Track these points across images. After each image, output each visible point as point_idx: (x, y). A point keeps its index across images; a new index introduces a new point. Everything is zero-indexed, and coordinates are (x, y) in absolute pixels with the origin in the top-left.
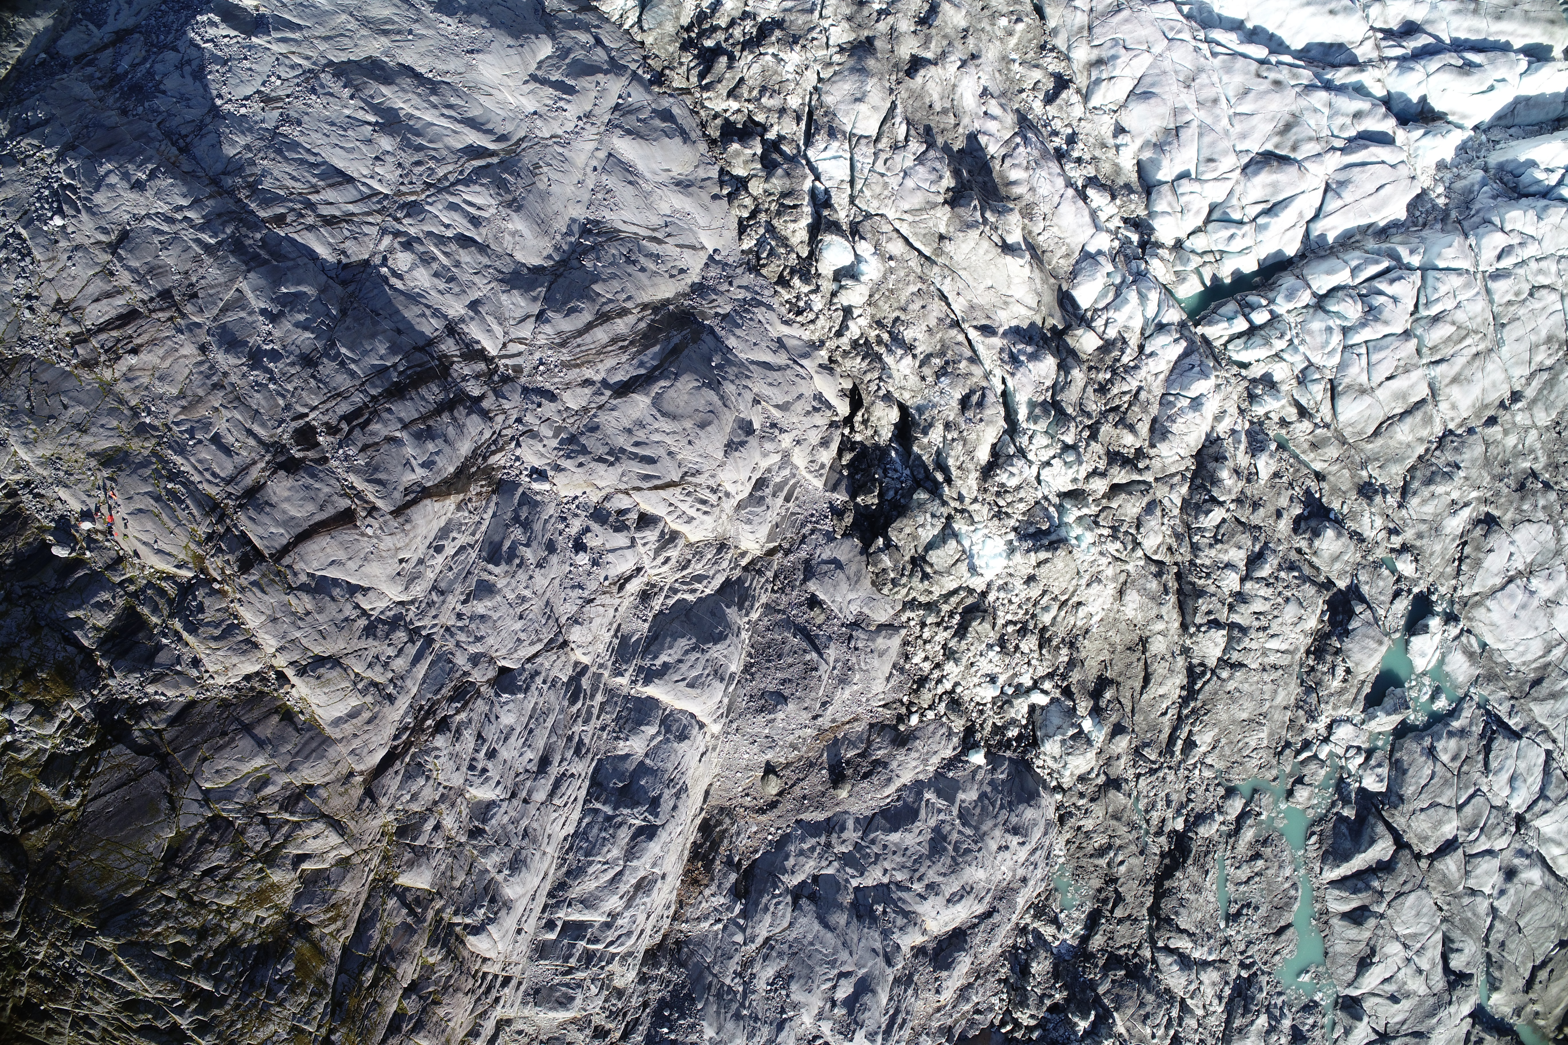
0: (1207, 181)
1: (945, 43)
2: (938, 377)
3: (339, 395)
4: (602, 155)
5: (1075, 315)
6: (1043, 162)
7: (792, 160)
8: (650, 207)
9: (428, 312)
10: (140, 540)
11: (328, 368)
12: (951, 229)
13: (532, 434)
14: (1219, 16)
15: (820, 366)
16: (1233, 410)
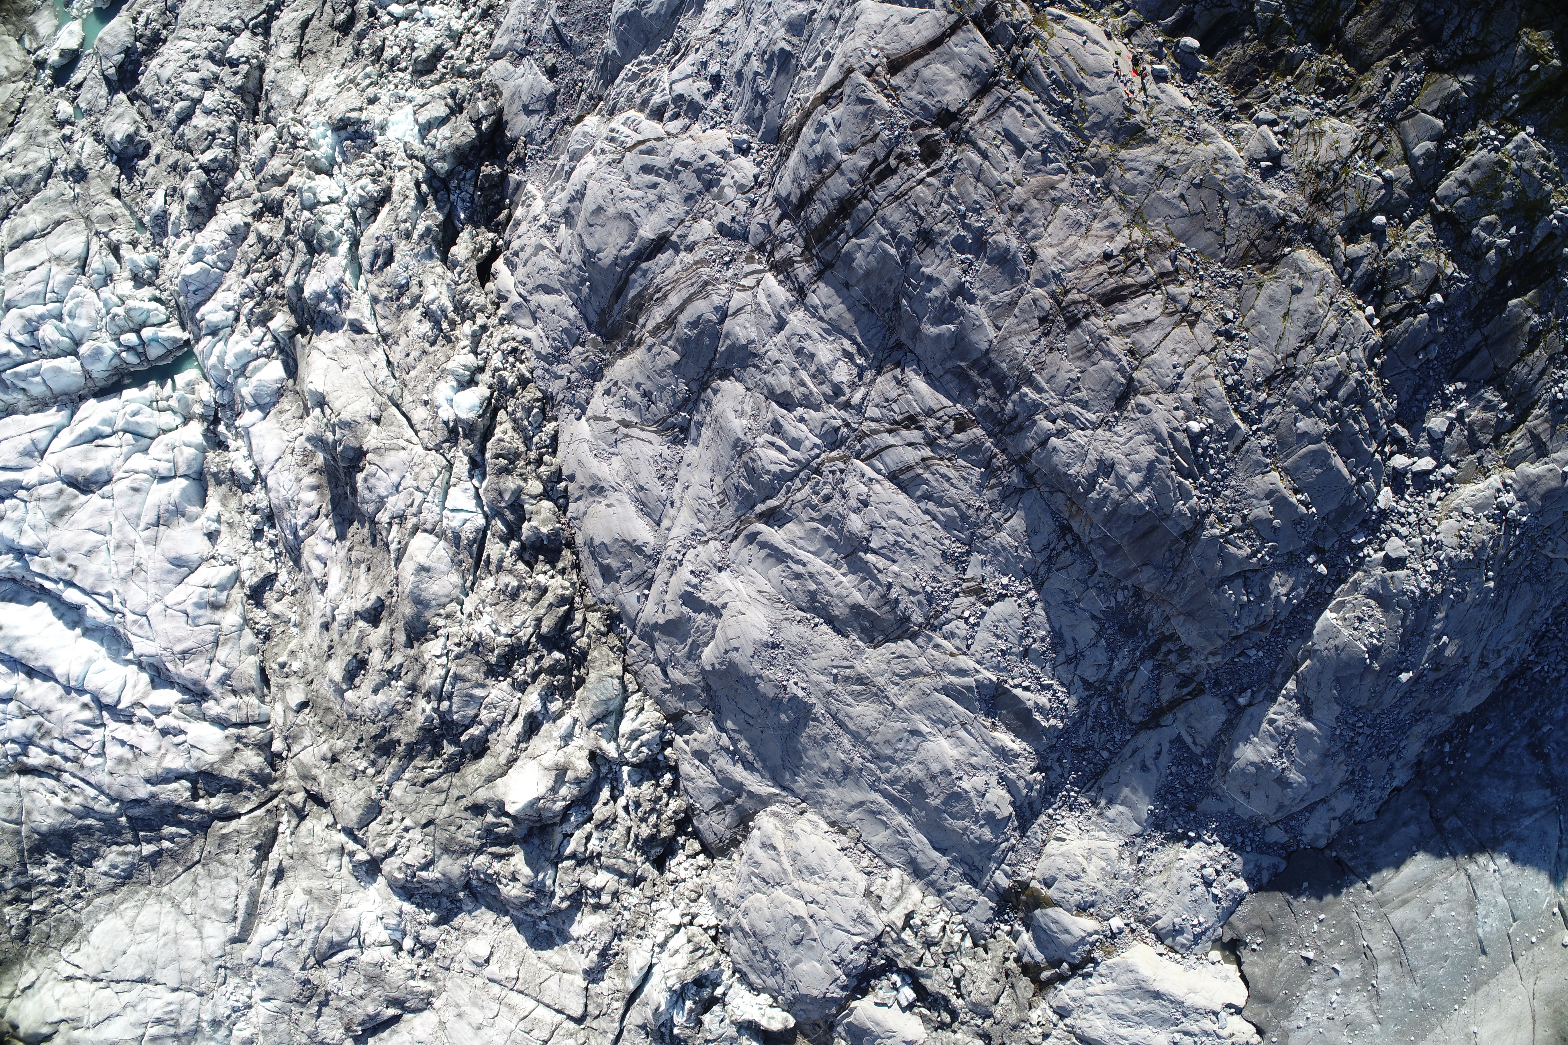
0: (145, 472)
1: (345, 637)
2: (408, 283)
3: (897, 198)
4: (666, 523)
5: (287, 355)
6: (283, 505)
7: (497, 513)
8: (628, 462)
9: (821, 311)
10: (1102, 46)
11: (907, 230)
12: (366, 426)
13: (742, 189)
14: (102, 644)
15: (506, 299)
16: (173, 254)
